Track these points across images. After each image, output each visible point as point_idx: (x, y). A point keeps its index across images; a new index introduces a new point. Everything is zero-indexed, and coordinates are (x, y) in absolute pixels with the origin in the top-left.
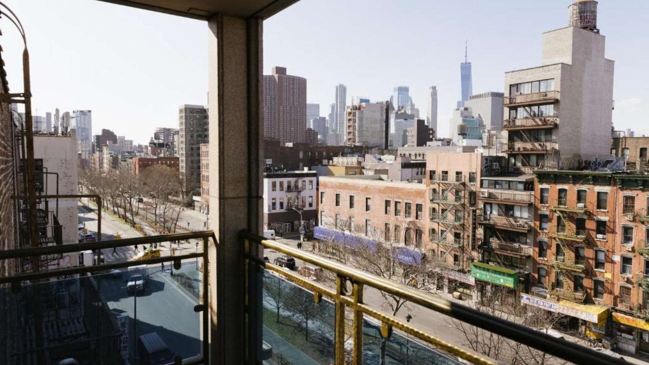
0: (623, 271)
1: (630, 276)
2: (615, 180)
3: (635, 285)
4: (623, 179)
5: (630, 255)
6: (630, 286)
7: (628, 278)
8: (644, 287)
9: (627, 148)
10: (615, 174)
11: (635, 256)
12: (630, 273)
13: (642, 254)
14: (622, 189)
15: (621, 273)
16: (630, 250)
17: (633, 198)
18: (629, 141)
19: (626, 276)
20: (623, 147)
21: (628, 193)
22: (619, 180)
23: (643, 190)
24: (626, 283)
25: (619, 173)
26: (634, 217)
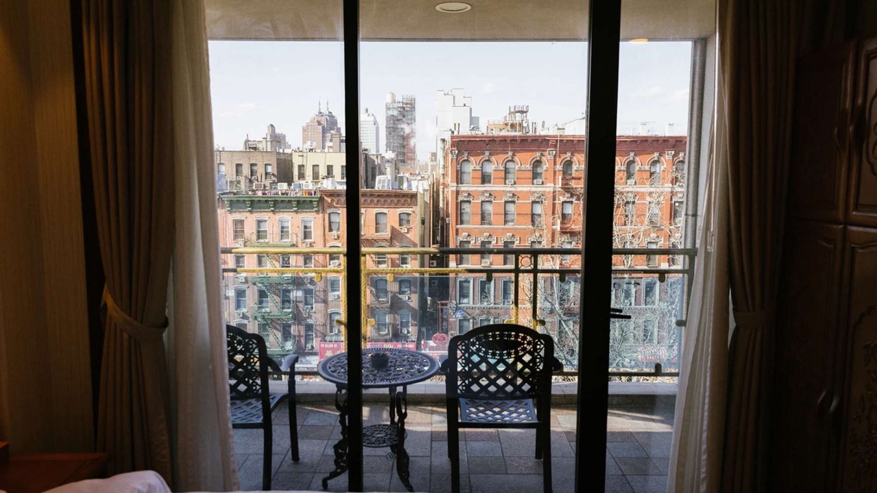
0: (238, 306)
1: (244, 310)
2: (223, 201)
3: (250, 320)
4: (231, 201)
5: (244, 287)
6: (245, 322)
7: (243, 314)
8: (259, 319)
9: (223, 164)
10: (222, 194)
11: (248, 287)
12: (245, 307)
13: (254, 284)
14: (231, 212)
15: (236, 310)
16: (244, 281)
17: (242, 222)
18: (224, 155)
19: (242, 311)
20: (219, 162)
21: (238, 216)
22: (227, 201)
23: (251, 212)
24: (241, 319)
25: (227, 193)
26: (245, 242)
